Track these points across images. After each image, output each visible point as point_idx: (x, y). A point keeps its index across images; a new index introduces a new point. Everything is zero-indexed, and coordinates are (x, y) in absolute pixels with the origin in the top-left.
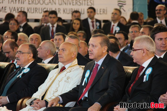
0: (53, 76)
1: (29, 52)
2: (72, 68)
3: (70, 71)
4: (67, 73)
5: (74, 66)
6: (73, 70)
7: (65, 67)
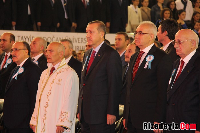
0: (44, 78)
1: (24, 49)
2: (61, 68)
3: (60, 72)
4: (57, 74)
5: (63, 65)
6: (63, 70)
7: (54, 67)
